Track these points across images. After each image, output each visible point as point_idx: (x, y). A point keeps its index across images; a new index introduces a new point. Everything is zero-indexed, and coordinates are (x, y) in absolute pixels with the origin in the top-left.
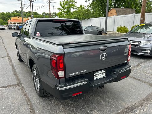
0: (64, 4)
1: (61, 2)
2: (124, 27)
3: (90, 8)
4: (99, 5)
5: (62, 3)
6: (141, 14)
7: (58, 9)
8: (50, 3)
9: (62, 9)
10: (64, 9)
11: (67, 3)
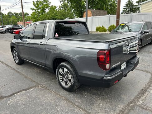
0: (37, 4)
1: (34, 2)
2: (103, 26)
3: (62, 9)
4: (75, 7)
5: (36, 3)
6: (117, 15)
7: (31, 9)
8: (22, 2)
9: (36, 9)
10: (38, 9)
11: (41, 3)
